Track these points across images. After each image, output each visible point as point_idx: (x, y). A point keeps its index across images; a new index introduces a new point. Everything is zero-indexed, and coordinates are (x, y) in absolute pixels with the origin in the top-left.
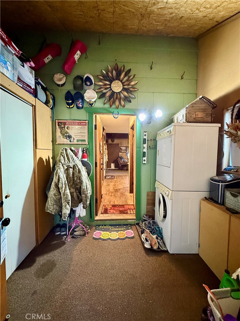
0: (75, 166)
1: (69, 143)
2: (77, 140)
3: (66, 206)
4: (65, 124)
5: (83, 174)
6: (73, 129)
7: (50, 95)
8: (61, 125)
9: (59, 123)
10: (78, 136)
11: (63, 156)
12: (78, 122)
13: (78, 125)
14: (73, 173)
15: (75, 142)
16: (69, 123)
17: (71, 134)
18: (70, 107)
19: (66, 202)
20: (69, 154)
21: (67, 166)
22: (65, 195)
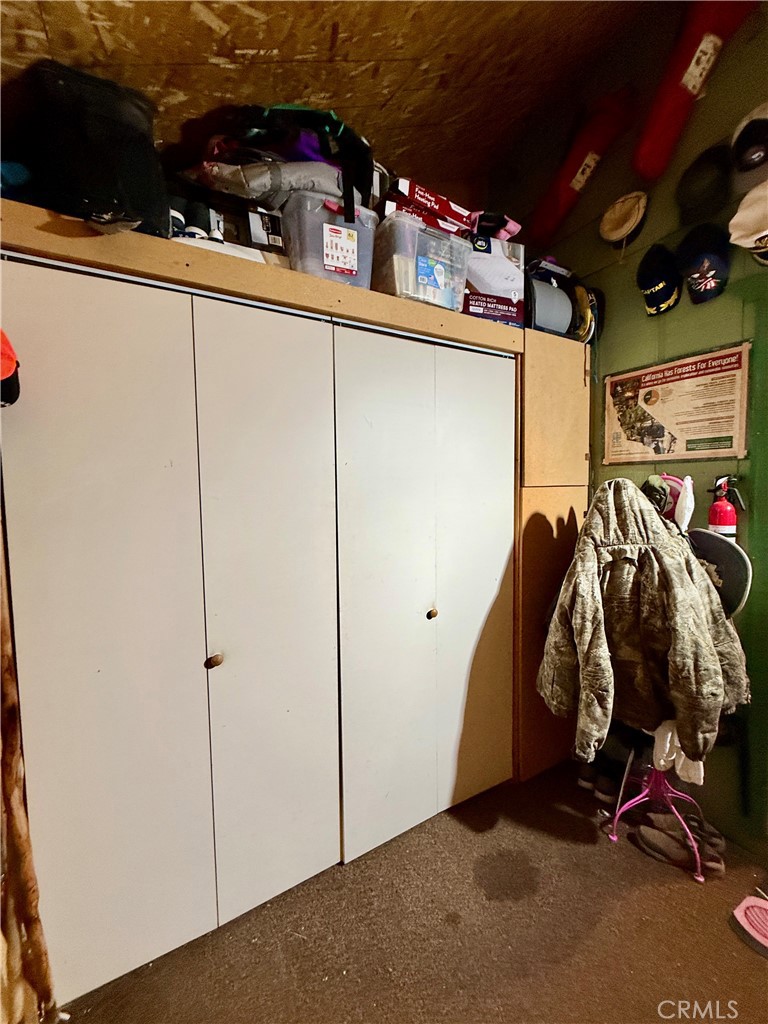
0: (650, 558)
1: (652, 456)
2: (688, 442)
3: (590, 706)
4: (637, 383)
5: (680, 598)
6: (671, 397)
7: (585, 295)
8: (624, 392)
9: (614, 385)
10: (692, 425)
11: (601, 514)
12: (696, 363)
13: (698, 373)
14: (637, 584)
15: (680, 451)
16: (654, 377)
17: (659, 420)
18: (658, 309)
19: (592, 692)
20: (627, 503)
21: (612, 553)
22: (591, 662)
